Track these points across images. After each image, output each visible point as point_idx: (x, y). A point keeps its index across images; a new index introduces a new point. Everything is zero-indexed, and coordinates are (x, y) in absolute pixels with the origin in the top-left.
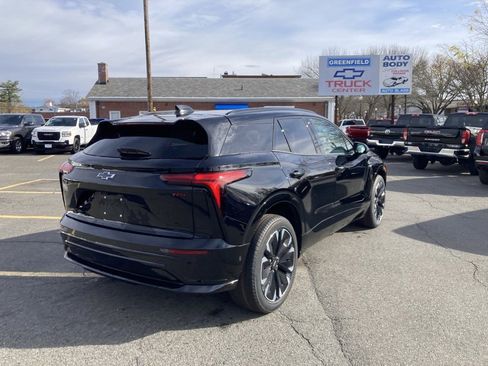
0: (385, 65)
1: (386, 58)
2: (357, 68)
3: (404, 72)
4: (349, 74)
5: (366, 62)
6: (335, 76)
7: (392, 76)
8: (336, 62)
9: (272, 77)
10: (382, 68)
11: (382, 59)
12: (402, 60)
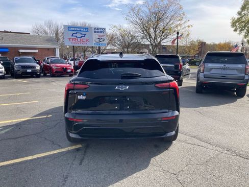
0: (95, 32)
1: (95, 28)
2: (82, 33)
3: (103, 36)
4: (79, 35)
5: (87, 30)
6: (72, 36)
7: (98, 37)
8: (72, 29)
9: (10, 32)
10: (94, 34)
11: (93, 29)
12: (102, 30)
